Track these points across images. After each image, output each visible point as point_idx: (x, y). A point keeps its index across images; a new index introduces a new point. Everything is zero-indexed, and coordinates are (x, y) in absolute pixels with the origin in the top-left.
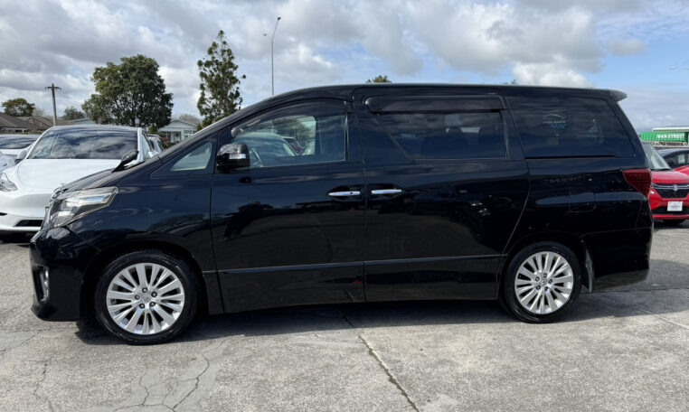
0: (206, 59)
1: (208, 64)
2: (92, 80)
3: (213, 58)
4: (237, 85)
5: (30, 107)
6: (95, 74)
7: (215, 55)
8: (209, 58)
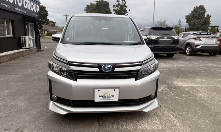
0: (116, 4)
1: (117, 6)
2: (85, 10)
3: (119, 3)
4: (127, 13)
5: (54, 24)
6: (86, 7)
7: (119, 2)
8: (117, 3)
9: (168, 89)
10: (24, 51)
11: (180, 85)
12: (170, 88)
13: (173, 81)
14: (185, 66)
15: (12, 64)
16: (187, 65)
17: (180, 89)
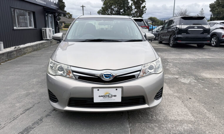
5: (71, 15)
9: (196, 81)
10: (45, 42)
11: (208, 77)
12: (198, 79)
13: (200, 73)
14: (212, 58)
15: (35, 54)
16: (214, 57)
17: (208, 81)
